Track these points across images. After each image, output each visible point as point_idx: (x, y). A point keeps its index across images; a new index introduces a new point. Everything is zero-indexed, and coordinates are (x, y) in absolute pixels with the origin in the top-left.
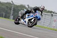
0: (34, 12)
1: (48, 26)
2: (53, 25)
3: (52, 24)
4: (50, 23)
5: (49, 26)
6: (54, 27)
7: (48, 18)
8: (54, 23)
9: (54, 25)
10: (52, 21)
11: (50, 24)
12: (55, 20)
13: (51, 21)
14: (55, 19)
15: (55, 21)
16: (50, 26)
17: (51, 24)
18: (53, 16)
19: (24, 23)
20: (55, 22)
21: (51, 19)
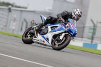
0: (64, 20)
1: (2, 29)
2: (10, 28)
3: (10, 25)
4: (7, 23)
5: (5, 28)
6: (13, 30)
7: (3, 14)
8: (14, 24)
9: (14, 28)
10: (10, 21)
11: (6, 26)
12: (15, 18)
13: (7, 19)
14: (15, 16)
15: (15, 20)
16: (6, 30)
17: (8, 25)
18: (12, 11)
19: (44, 41)
20: (14, 22)
21: (8, 16)
